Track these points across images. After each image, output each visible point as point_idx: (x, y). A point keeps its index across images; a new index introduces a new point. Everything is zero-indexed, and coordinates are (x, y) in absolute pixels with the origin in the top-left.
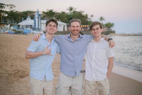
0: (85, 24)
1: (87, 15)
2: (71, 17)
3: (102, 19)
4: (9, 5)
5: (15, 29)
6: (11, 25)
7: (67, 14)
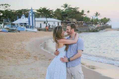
0: (80, 21)
1: (83, 11)
2: (66, 14)
3: (97, 14)
4: (4, 5)
5: (8, 27)
6: (5, 24)
7: (62, 10)
